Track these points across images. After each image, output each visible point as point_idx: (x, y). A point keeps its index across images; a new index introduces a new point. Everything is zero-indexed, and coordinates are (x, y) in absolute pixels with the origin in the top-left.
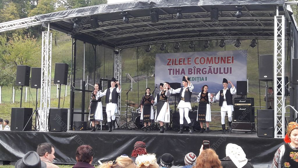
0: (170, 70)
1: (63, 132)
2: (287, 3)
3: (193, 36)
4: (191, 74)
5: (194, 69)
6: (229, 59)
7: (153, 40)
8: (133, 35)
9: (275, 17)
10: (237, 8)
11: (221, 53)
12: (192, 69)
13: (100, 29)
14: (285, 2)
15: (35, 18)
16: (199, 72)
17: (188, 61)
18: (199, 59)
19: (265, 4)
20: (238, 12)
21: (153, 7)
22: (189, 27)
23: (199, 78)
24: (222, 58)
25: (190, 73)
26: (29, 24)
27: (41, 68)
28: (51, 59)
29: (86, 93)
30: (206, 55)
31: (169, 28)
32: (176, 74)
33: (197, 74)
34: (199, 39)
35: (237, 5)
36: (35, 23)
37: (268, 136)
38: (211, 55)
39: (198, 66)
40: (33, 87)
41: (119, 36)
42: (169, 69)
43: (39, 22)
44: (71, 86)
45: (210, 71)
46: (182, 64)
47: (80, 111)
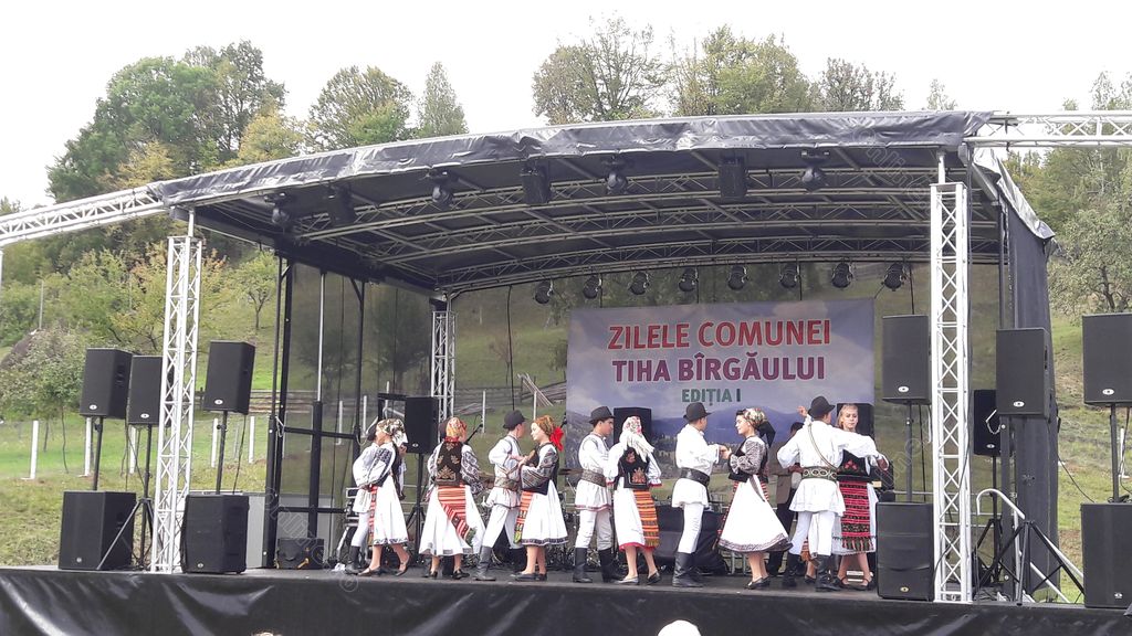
0: (619, 364)
1: (232, 576)
2: (973, 143)
3: (693, 251)
4: (690, 376)
5: (699, 362)
6: (815, 327)
7: (562, 263)
8: (486, 245)
9: (933, 189)
10: (805, 159)
11: (787, 310)
12: (691, 364)
13: (370, 227)
14: (966, 139)
15: (148, 193)
16: (715, 370)
17: (680, 336)
18: (716, 326)
19: (896, 143)
20: (809, 173)
21: (531, 156)
22: (672, 221)
23: (715, 394)
24: (790, 326)
25: (686, 374)
26: (126, 211)
27: (161, 359)
28: (196, 326)
29: (325, 441)
30: (737, 313)
31: (603, 224)
32: (640, 379)
33: (708, 378)
34: (713, 260)
35: (805, 149)
36: (147, 210)
37: (914, 595)
38: (754, 314)
39: (709, 353)
40: (136, 422)
41: (442, 251)
42: (614, 363)
43: (160, 203)
44: (272, 417)
45: (752, 370)
46: (658, 346)
47: (305, 503)
